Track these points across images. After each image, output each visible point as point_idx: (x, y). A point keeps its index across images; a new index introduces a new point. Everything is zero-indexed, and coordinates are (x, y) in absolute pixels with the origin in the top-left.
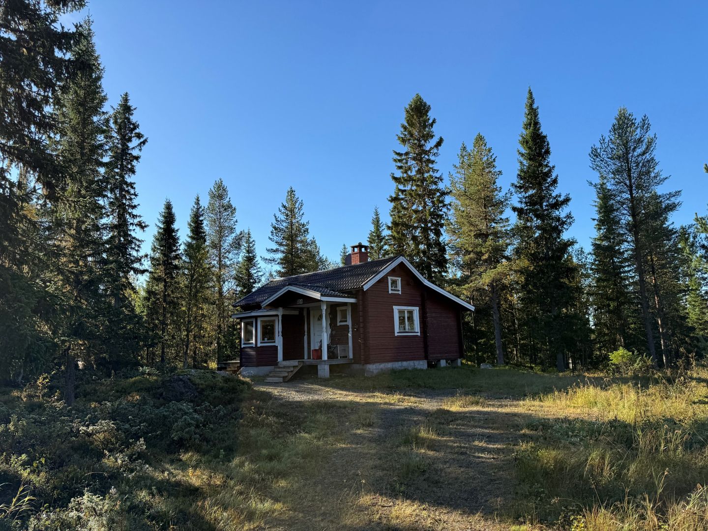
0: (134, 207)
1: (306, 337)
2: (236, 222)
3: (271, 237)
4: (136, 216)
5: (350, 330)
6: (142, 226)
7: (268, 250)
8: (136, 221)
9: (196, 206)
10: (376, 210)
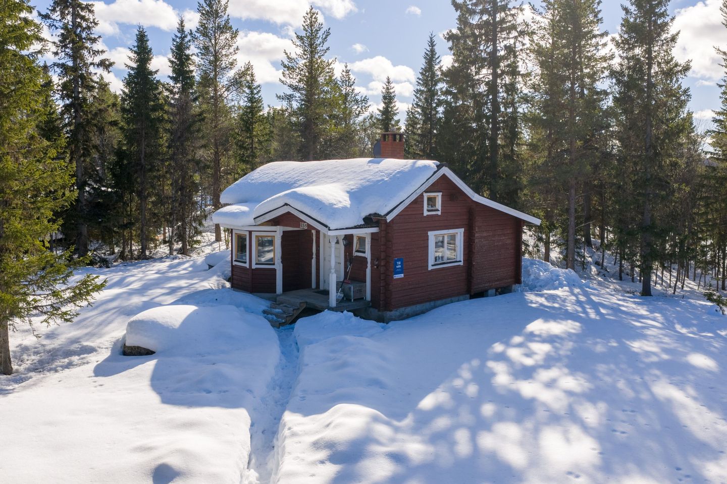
0: (94, 41)
1: (314, 261)
2: (237, 49)
3: (283, 79)
4: (98, 52)
5: (369, 265)
6: (106, 65)
7: (279, 97)
8: (97, 59)
9: (179, 35)
10: (431, 38)
